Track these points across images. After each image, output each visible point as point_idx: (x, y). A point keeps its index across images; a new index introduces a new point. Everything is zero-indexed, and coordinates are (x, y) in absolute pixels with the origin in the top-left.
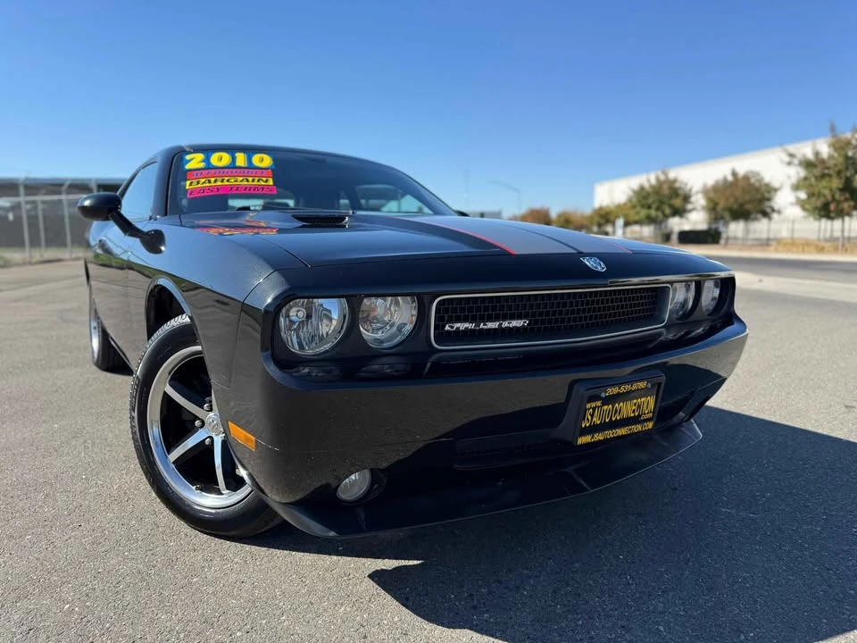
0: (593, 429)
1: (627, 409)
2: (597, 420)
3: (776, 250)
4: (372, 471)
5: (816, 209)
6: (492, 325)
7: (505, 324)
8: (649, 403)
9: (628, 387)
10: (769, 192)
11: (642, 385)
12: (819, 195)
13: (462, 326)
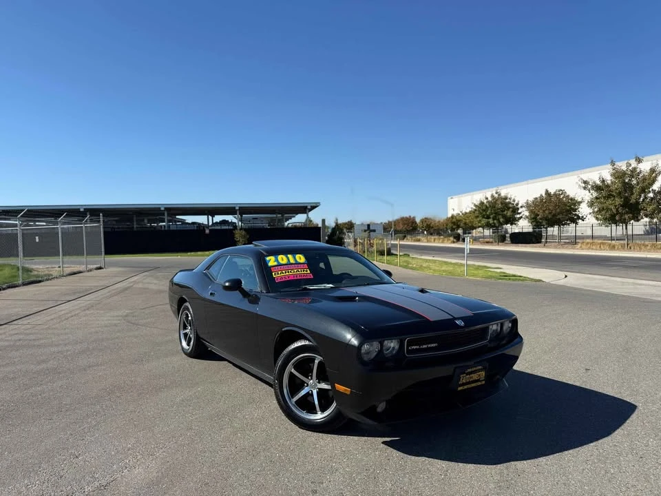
0: (463, 384)
1: (475, 377)
2: (464, 381)
3: (581, 248)
4: (386, 401)
5: (605, 219)
6: (425, 346)
7: (429, 346)
8: (483, 373)
9: (475, 369)
10: (575, 205)
11: (480, 367)
12: (608, 209)
13: (415, 347)
